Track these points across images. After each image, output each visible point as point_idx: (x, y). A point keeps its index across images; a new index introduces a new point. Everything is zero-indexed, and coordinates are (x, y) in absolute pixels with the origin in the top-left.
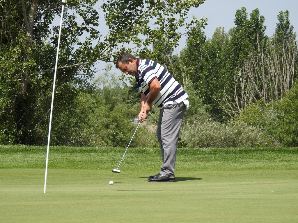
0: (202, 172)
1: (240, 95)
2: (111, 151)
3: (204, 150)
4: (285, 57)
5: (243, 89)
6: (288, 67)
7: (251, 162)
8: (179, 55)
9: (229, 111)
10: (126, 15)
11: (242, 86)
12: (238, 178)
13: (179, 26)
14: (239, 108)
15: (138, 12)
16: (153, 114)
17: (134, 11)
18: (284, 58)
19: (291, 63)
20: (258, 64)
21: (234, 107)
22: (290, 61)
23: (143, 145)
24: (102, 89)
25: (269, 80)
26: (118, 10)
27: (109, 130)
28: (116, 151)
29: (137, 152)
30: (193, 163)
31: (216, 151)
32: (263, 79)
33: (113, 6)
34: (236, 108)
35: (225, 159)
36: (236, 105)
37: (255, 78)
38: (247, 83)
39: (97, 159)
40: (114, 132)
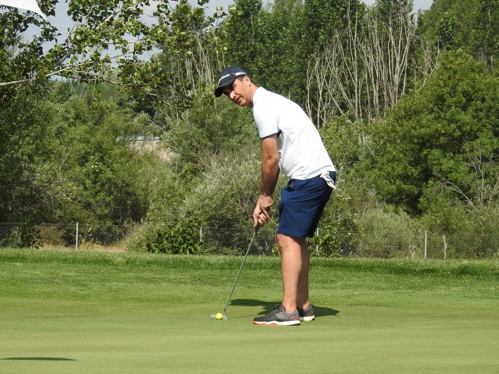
1: (316, 104)
4: (393, 43)
5: (321, 94)
6: (398, 59)
11: (319, 88)
18: (390, 43)
19: (403, 50)
20: (347, 53)
22: (401, 50)
25: (365, 80)
32: (354, 78)
38: (328, 85)
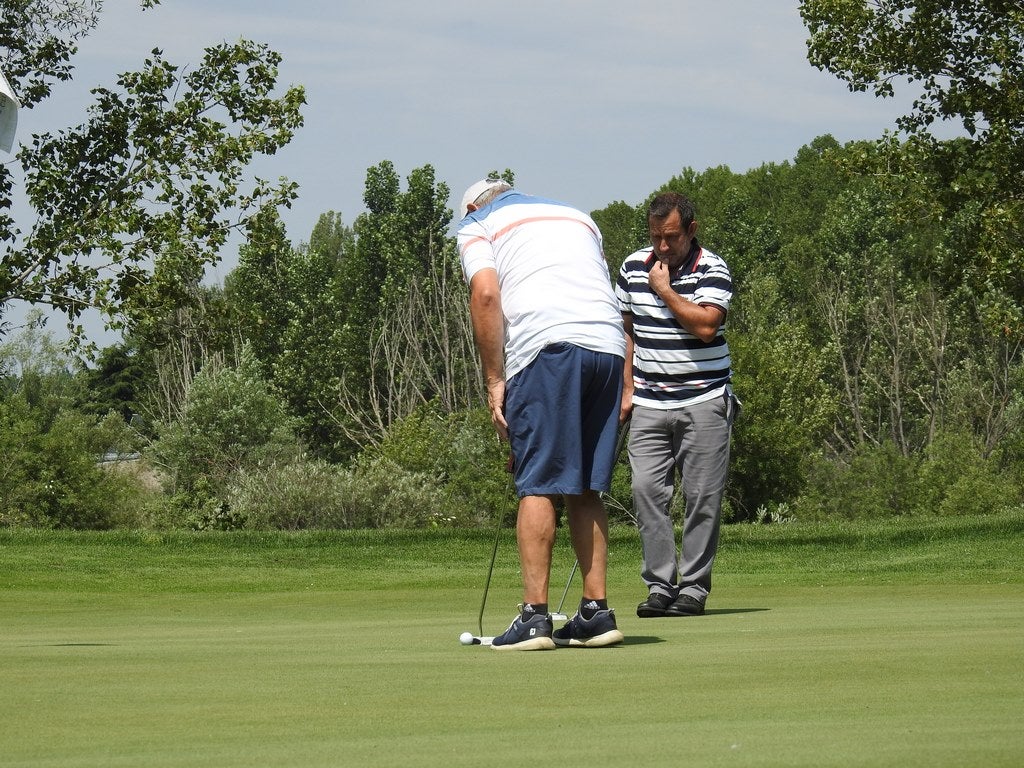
0: (287, 594)
1: (385, 392)
2: (47, 540)
3: (292, 537)
5: (392, 376)
7: (418, 567)
8: (222, 287)
9: (355, 434)
10: (85, 177)
11: (389, 366)
12: (382, 609)
13: (222, 207)
14: (381, 424)
15: (115, 169)
16: (154, 441)
17: (104, 166)
20: (431, 310)
21: (367, 423)
23: (131, 521)
24: (19, 375)
25: (460, 351)
26: (63, 167)
27: (39, 486)
28: (60, 540)
29: (116, 542)
30: (263, 569)
31: (324, 539)
32: (443, 348)
33: (49, 155)
34: (375, 424)
35: (347, 560)
36: (374, 418)
37: (425, 345)
38: (403, 360)
39: (10, 561)
40: (51, 490)
